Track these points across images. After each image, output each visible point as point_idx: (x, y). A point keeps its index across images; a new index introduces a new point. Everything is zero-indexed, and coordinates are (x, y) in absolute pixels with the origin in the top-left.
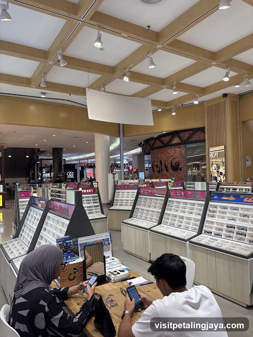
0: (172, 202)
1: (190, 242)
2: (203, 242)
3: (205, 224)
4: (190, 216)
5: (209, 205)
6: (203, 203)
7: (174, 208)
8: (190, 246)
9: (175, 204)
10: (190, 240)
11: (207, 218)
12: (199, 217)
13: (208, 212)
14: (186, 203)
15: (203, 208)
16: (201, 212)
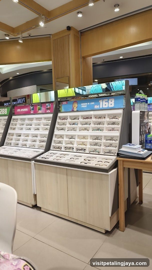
0: (17, 120)
1: (37, 161)
2: (51, 159)
3: (54, 138)
4: (37, 132)
5: (58, 118)
6: (51, 115)
7: (18, 126)
8: (36, 165)
9: (19, 122)
10: (35, 159)
11: (56, 132)
12: (47, 132)
13: (57, 126)
14: (31, 119)
15: (50, 121)
16: (49, 127)
